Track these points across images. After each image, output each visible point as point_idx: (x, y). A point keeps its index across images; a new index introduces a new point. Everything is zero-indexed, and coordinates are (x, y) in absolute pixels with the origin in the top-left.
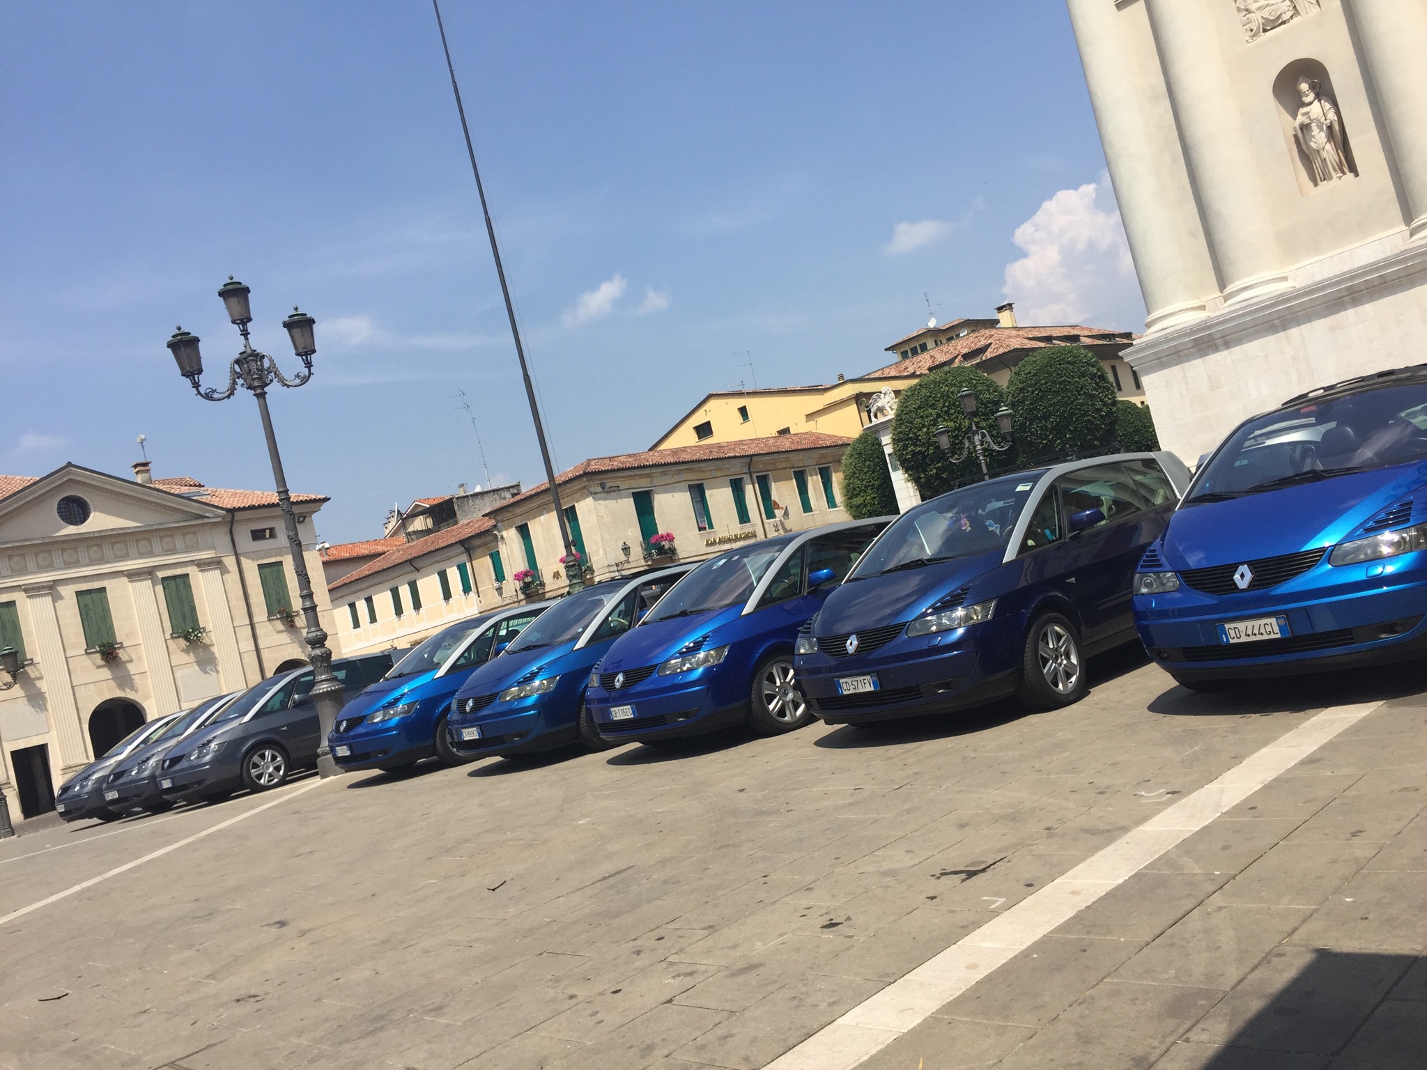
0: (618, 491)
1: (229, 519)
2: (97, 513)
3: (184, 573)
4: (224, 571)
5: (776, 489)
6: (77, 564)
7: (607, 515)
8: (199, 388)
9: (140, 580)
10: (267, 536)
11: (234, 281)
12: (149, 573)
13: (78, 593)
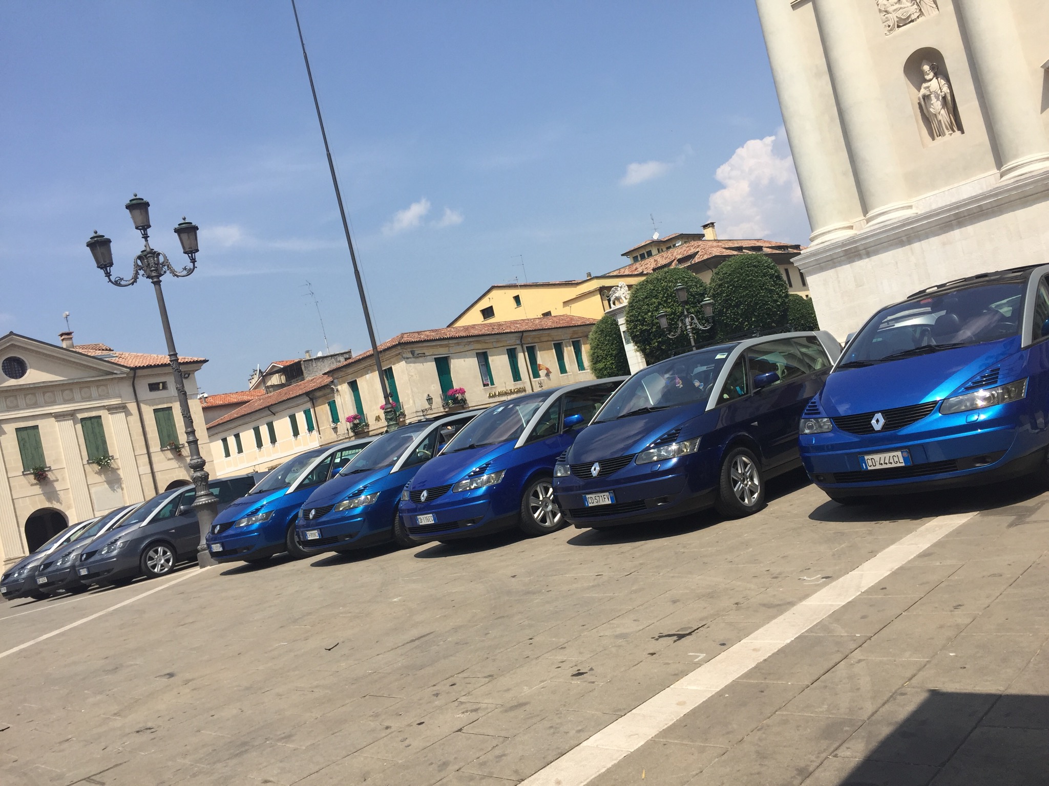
0: (424, 357)
1: (132, 375)
2: (31, 369)
3: (98, 415)
4: (128, 413)
5: (541, 357)
6: (16, 408)
7: (416, 374)
8: (111, 277)
9: (64, 420)
10: (161, 388)
11: (137, 197)
12: (71, 415)
13: (17, 430)
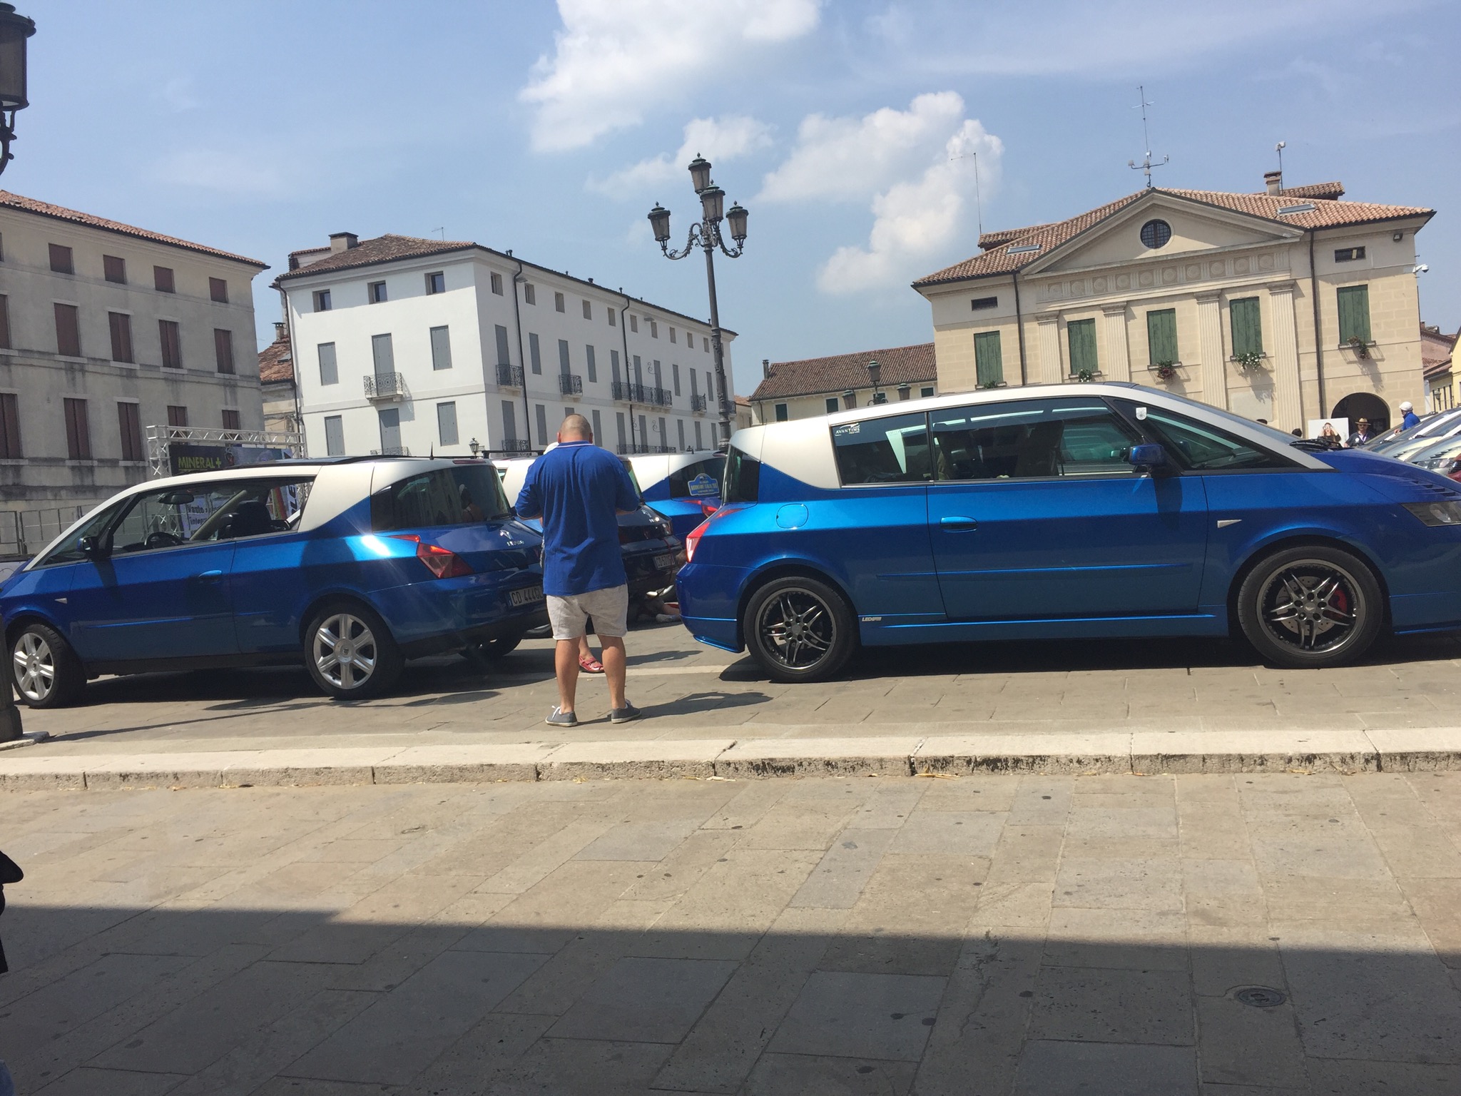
1: (1308, 238)
2: (1177, 236)
3: (1254, 296)
4: (1297, 294)
6: (1151, 286)
9: (1207, 303)
12: (1219, 295)
13: (1149, 314)
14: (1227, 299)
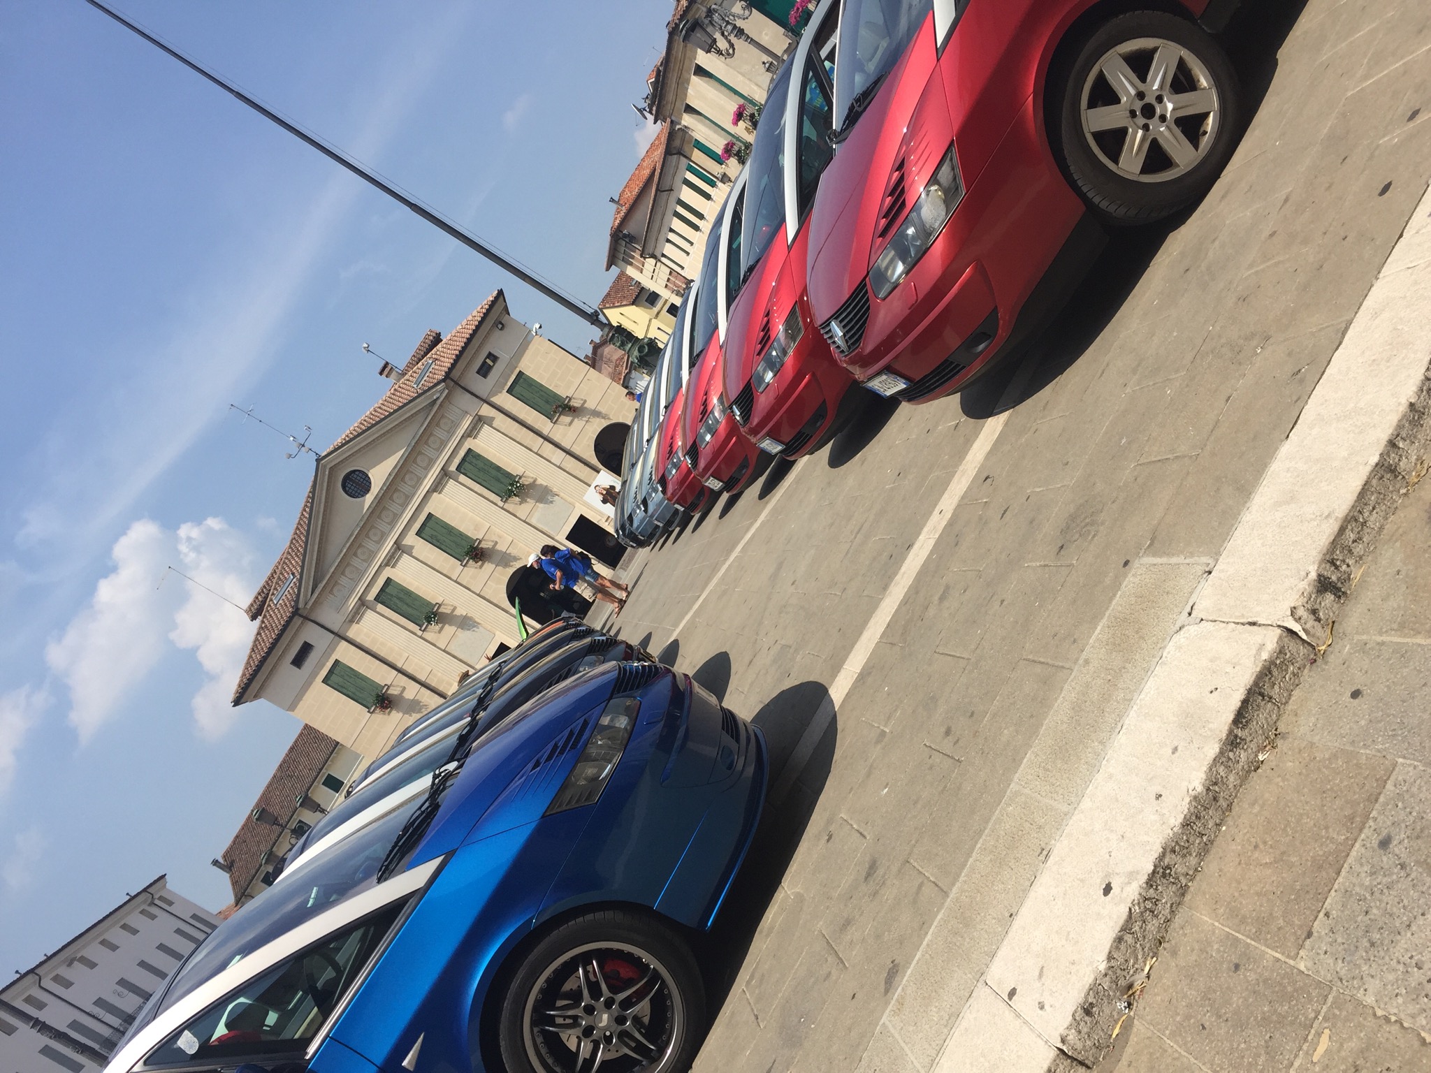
1: (452, 383)
2: (371, 470)
3: (466, 451)
4: (489, 421)
6: (396, 517)
9: (444, 486)
10: (491, 364)
13: (419, 534)
14: (453, 471)
